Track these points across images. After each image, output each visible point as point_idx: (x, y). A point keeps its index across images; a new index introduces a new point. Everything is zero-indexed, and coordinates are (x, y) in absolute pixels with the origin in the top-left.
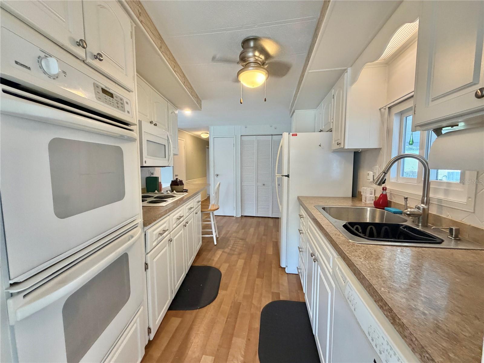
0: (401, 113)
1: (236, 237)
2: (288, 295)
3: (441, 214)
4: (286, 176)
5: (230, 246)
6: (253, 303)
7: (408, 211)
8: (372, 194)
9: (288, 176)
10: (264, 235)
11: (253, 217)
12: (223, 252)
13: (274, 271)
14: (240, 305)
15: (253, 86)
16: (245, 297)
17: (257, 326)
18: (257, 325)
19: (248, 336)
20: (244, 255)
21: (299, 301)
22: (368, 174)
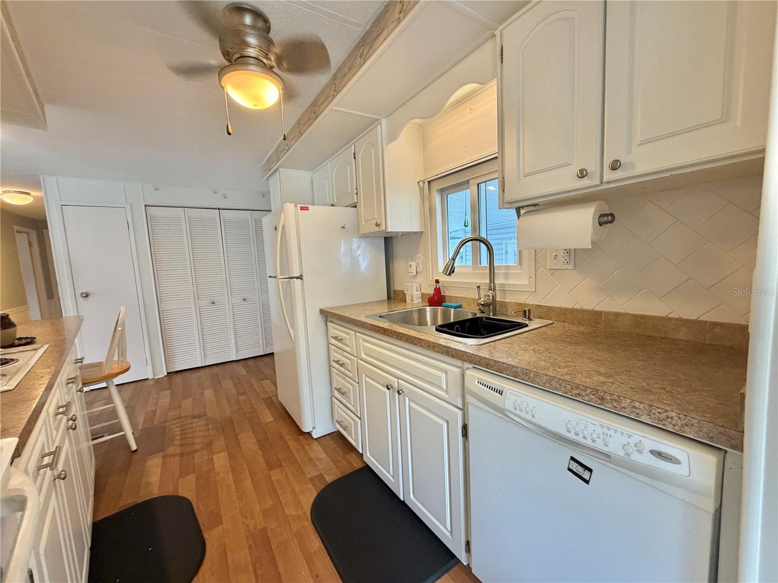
0: (442, 191)
1: (180, 418)
2: (336, 470)
3: (505, 299)
4: (297, 278)
5: (177, 440)
6: (288, 513)
7: (482, 301)
8: (417, 291)
9: (300, 278)
10: (239, 394)
11: (197, 370)
12: (164, 457)
13: (293, 445)
14: (266, 533)
15: (256, 105)
16: (266, 514)
17: (318, 545)
18: (316, 544)
19: (311, 572)
20: (220, 443)
21: (355, 470)
22: (411, 266)
